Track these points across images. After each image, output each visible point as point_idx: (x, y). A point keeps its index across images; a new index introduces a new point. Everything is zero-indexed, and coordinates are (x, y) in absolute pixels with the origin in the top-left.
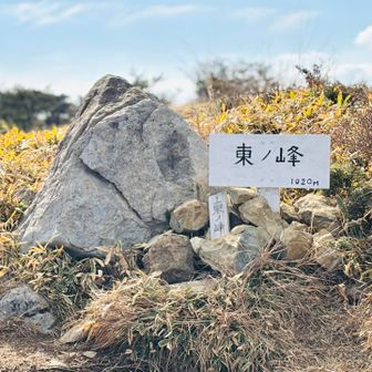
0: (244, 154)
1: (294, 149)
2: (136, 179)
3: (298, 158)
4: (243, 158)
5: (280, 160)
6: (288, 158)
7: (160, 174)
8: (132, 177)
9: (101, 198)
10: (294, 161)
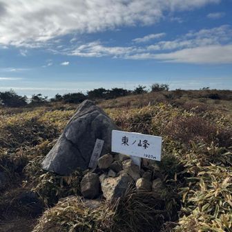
1: (146, 141)
4: (125, 142)
5: (140, 145)
6: (143, 145)
10: (145, 146)
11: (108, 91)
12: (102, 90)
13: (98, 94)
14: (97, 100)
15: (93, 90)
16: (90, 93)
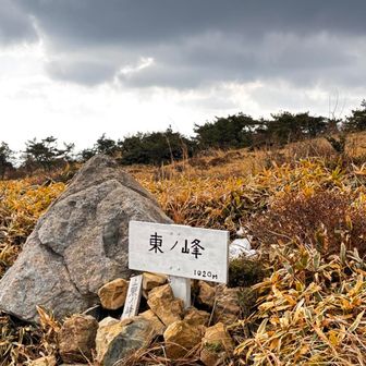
0: (156, 243)
1: (196, 242)
2: (82, 254)
3: (200, 251)
4: (155, 246)
5: (185, 251)
6: (192, 250)
7: (102, 250)
8: (79, 252)
9: (45, 271)
10: (196, 253)
11: (262, 122)
12: (241, 121)
13: (228, 134)
14: (221, 154)
15: (212, 121)
16: (204, 131)
